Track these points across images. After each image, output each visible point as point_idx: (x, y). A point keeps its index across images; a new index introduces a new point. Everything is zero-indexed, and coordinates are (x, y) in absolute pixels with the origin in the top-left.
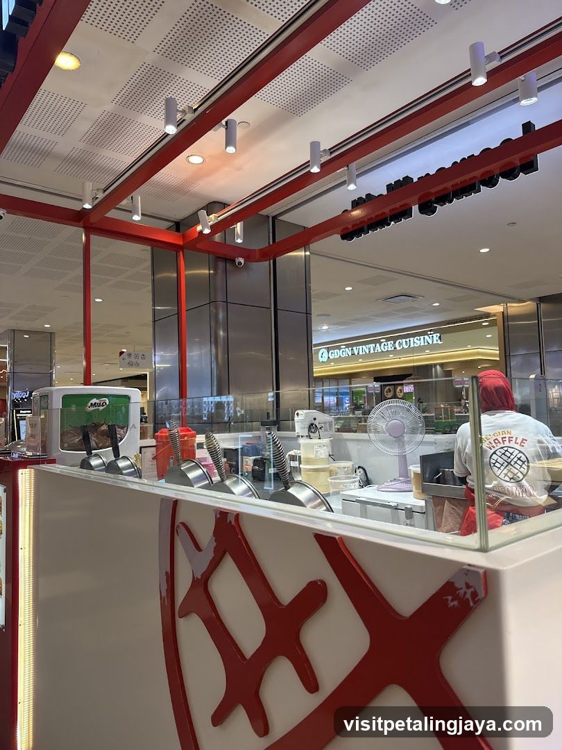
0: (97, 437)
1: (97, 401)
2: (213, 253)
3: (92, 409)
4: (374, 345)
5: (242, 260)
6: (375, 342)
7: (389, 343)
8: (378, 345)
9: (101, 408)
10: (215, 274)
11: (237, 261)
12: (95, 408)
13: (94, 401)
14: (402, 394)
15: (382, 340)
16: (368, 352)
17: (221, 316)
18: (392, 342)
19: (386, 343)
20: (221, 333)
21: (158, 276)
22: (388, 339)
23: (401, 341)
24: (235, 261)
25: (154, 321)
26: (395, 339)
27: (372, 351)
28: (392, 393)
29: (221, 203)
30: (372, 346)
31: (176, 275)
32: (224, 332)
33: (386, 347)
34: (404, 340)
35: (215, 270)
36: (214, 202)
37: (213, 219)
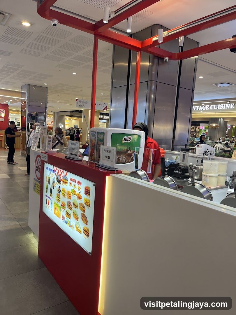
0: (125, 157)
1: (127, 138)
2: (153, 53)
3: (125, 142)
4: (199, 106)
5: (167, 59)
6: (200, 105)
7: (207, 106)
8: (201, 106)
9: (129, 141)
10: (152, 66)
11: (165, 59)
12: (126, 141)
13: (126, 137)
14: (199, 130)
15: (203, 104)
16: (195, 110)
17: (153, 87)
18: (209, 106)
19: (205, 106)
20: (153, 96)
21: (116, 64)
22: (206, 104)
23: (213, 105)
24: (163, 59)
25: (112, 88)
26: (210, 104)
27: (197, 109)
28: (194, 129)
29: (160, 25)
30: (198, 107)
31: (127, 64)
32: (154, 96)
33: (205, 108)
34: (215, 105)
35: (153, 63)
36: (157, 24)
37: (165, 34)
